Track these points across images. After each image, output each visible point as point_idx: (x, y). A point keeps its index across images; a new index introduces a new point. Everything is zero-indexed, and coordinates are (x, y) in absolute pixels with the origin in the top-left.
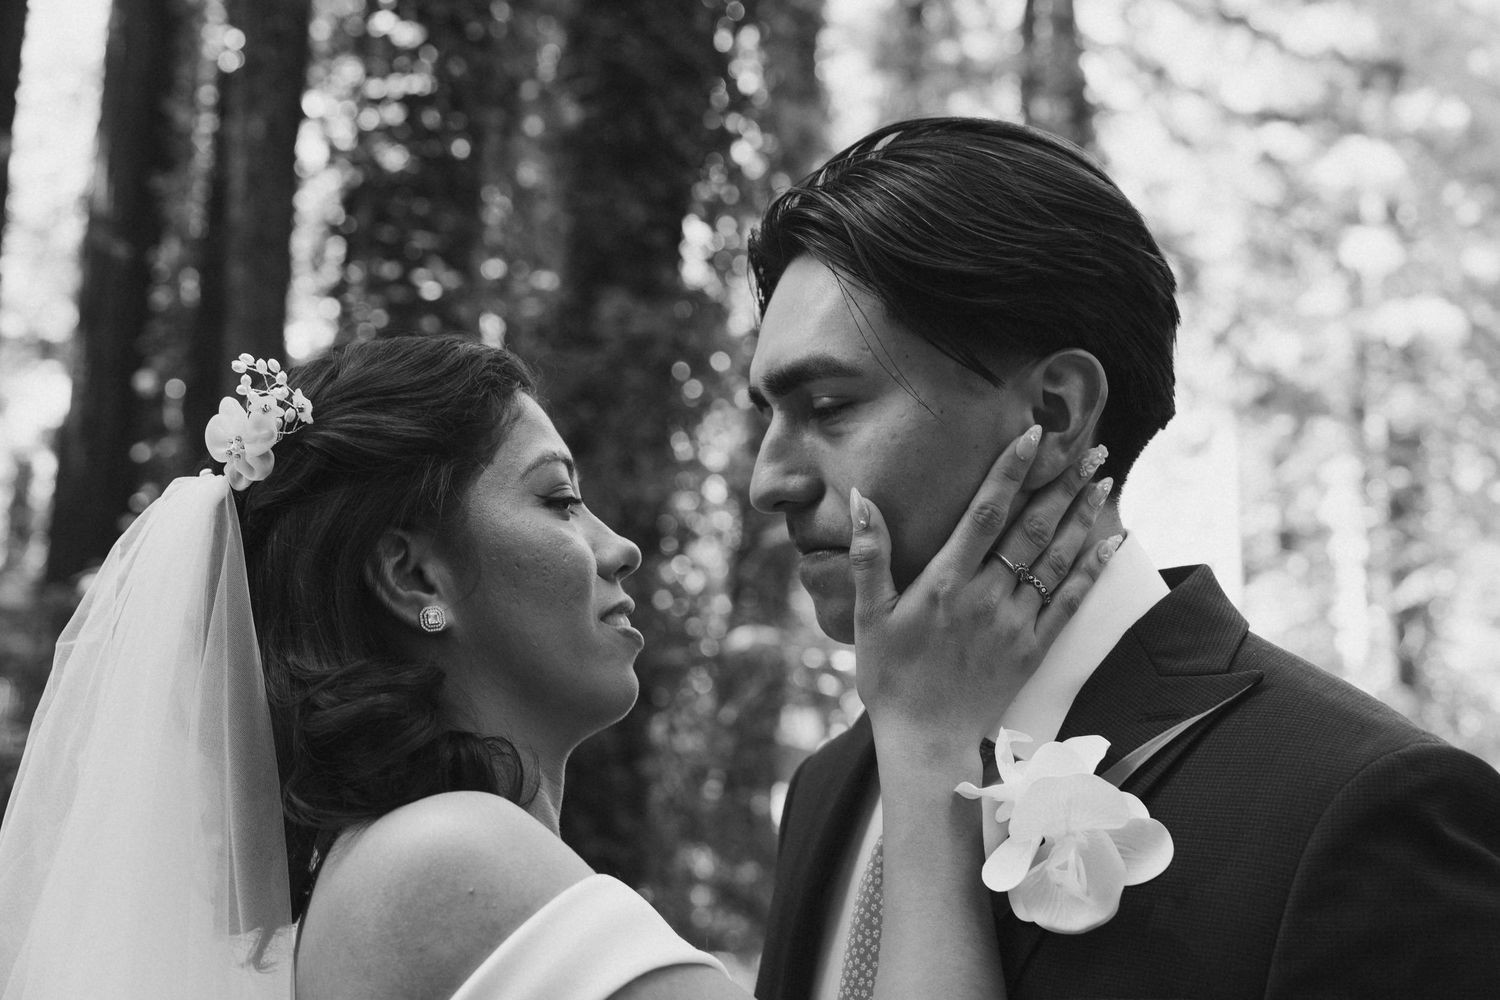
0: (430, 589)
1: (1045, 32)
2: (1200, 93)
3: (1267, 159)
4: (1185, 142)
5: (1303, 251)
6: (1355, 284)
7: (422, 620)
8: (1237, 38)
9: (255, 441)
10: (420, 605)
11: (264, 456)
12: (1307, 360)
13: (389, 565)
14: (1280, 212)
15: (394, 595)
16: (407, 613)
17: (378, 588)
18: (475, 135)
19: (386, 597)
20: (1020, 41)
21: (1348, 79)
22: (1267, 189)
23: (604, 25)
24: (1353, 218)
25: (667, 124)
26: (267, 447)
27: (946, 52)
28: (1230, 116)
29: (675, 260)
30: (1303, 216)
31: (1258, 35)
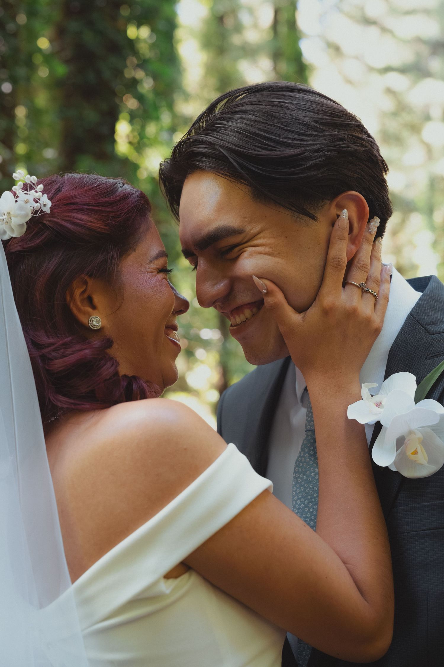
0: (94, 307)
1: (283, 29)
2: (357, 58)
3: (389, 91)
4: (349, 82)
5: (406, 134)
6: (429, 149)
7: (90, 323)
8: (373, 30)
9: (16, 216)
10: (89, 315)
11: (21, 226)
12: (408, 186)
13: (77, 292)
14: (395, 114)
15: (79, 310)
16: (83, 319)
17: (72, 305)
18: (13, 80)
19: (75, 311)
20: (272, 33)
21: (425, 50)
22: (388, 104)
23: (74, 26)
24: (428, 118)
25: (107, 74)
26: (24, 221)
27: (236, 40)
28: (371, 69)
29: (113, 141)
30: (406, 118)
31: (384, 30)
